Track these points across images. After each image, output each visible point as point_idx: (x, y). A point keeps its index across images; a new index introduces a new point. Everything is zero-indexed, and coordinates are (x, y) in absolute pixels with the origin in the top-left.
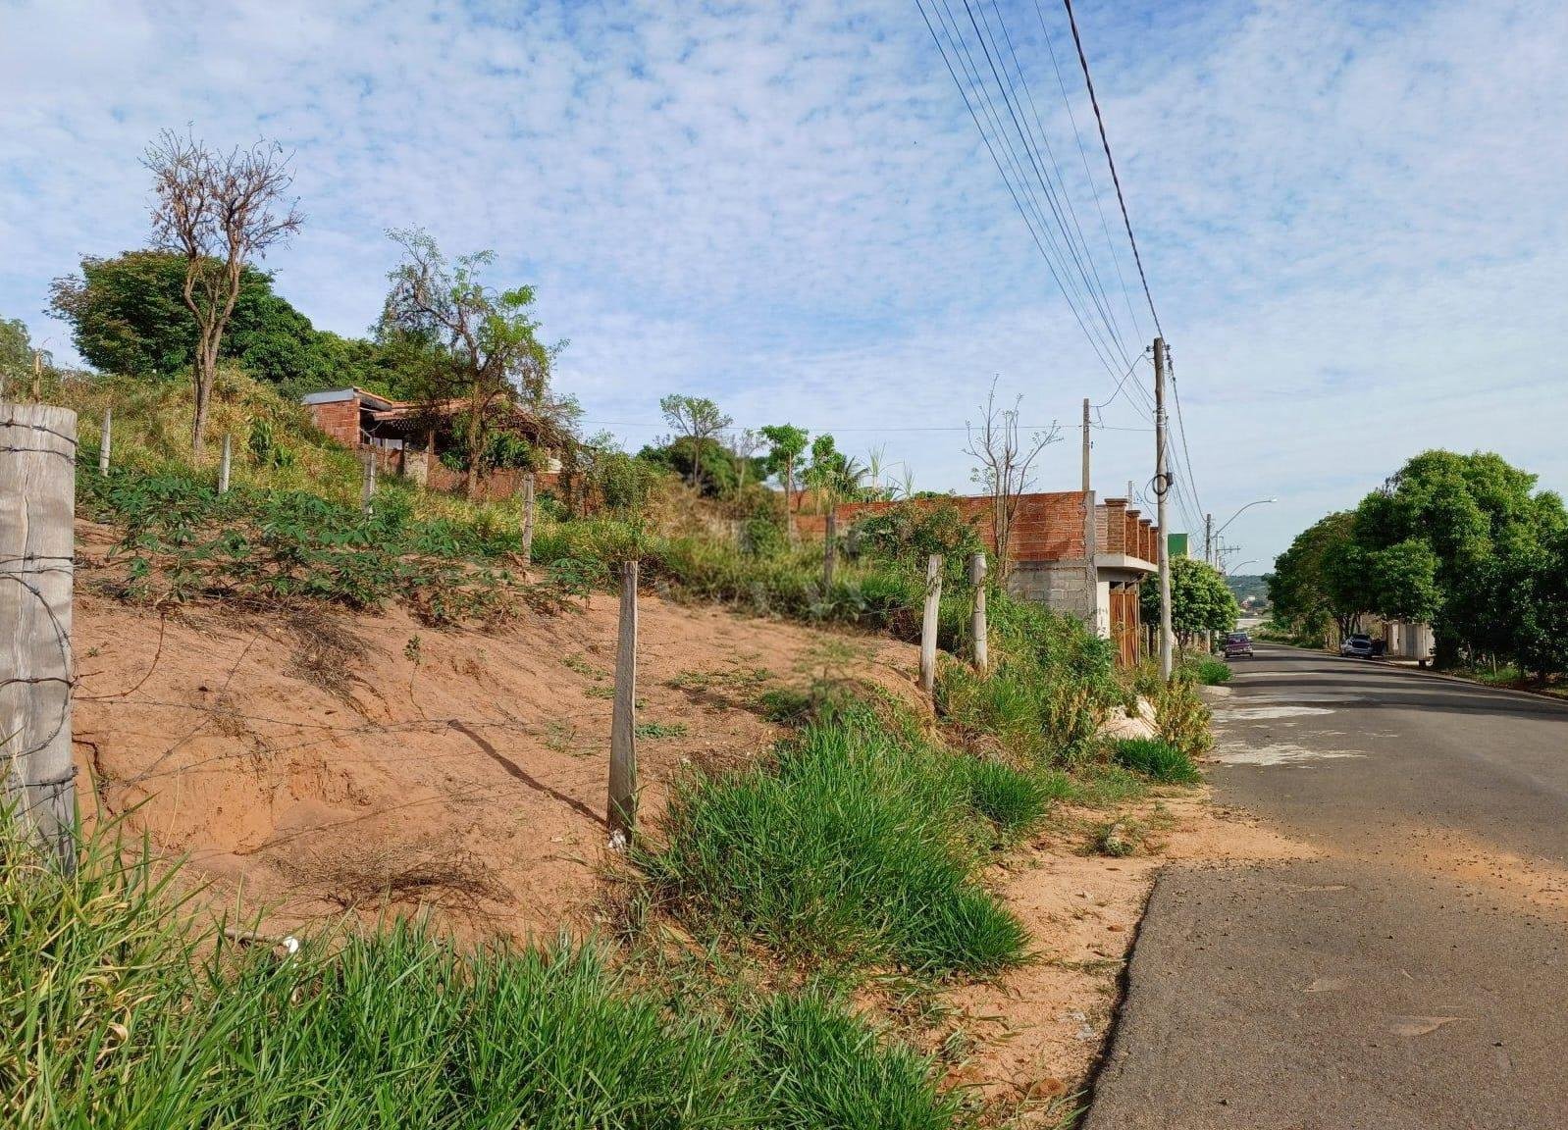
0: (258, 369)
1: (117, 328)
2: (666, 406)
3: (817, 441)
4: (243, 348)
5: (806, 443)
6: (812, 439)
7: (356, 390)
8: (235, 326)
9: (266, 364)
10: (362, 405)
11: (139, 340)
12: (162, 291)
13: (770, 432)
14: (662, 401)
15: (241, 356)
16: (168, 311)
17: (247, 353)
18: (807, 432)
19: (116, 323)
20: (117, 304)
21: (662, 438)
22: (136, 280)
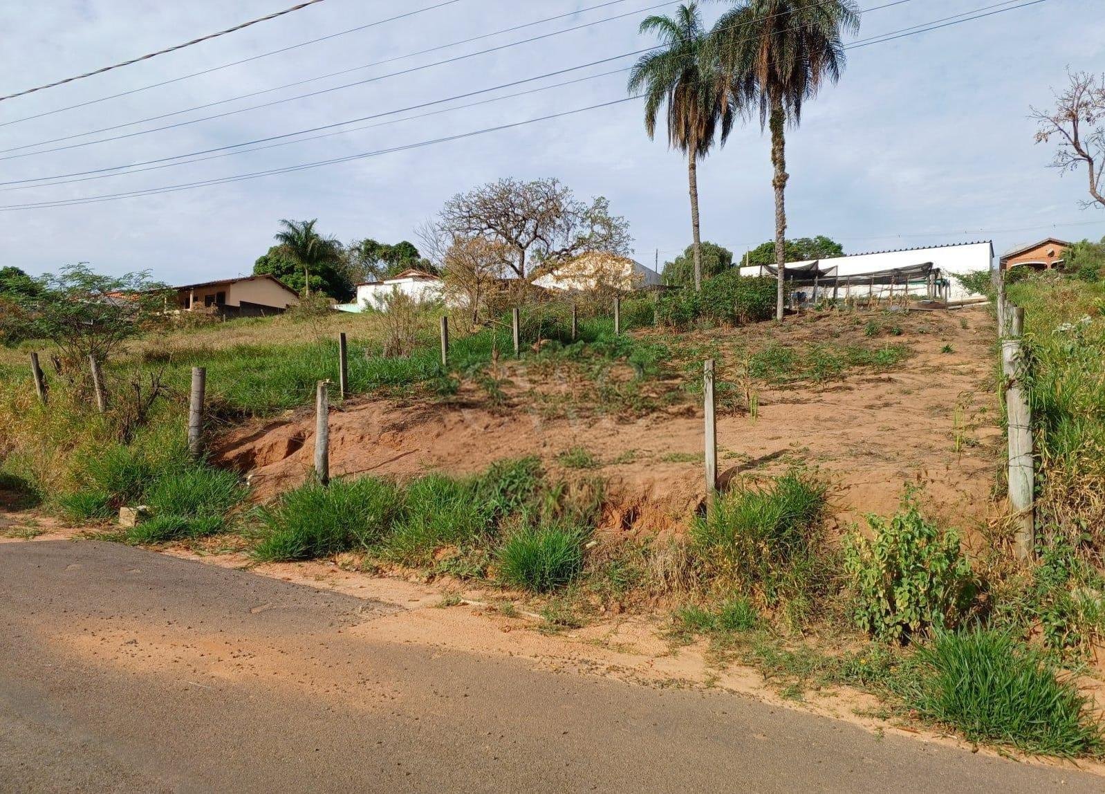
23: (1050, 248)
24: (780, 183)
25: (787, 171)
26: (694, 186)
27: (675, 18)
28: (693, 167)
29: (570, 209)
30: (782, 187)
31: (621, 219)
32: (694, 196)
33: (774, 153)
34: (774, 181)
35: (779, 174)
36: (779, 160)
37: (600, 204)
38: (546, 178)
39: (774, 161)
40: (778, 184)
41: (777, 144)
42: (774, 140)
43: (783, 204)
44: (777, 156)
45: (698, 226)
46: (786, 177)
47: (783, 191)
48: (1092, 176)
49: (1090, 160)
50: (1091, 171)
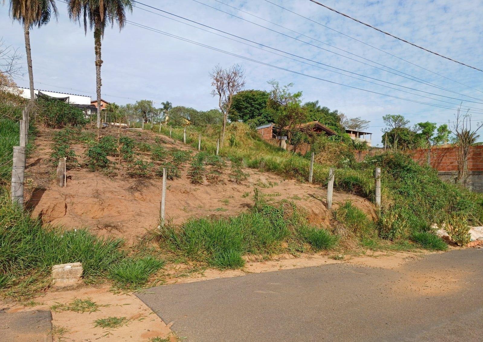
0: (265, 119)
1: (234, 112)
2: (385, 119)
3: (440, 127)
4: (261, 114)
5: (435, 128)
6: (438, 126)
7: (272, 124)
8: (260, 108)
9: (266, 117)
10: (273, 128)
11: (238, 114)
12: (244, 101)
13: (420, 125)
14: (383, 117)
15: (261, 116)
16: (245, 106)
17: (262, 115)
18: (436, 124)
19: (234, 110)
20: (234, 105)
21: (383, 129)
22: (238, 99)
23: (102, 103)
24: (99, 64)
25: (102, 59)
26: (28, 44)
28: (28, 33)
30: (100, 66)
33: (96, 48)
34: (96, 62)
35: (99, 60)
36: (98, 53)
39: (96, 53)
40: (98, 64)
41: (98, 45)
43: (100, 74)
44: (98, 50)
46: (102, 62)
47: (100, 68)
48: (220, 100)
49: (220, 95)
50: (220, 99)
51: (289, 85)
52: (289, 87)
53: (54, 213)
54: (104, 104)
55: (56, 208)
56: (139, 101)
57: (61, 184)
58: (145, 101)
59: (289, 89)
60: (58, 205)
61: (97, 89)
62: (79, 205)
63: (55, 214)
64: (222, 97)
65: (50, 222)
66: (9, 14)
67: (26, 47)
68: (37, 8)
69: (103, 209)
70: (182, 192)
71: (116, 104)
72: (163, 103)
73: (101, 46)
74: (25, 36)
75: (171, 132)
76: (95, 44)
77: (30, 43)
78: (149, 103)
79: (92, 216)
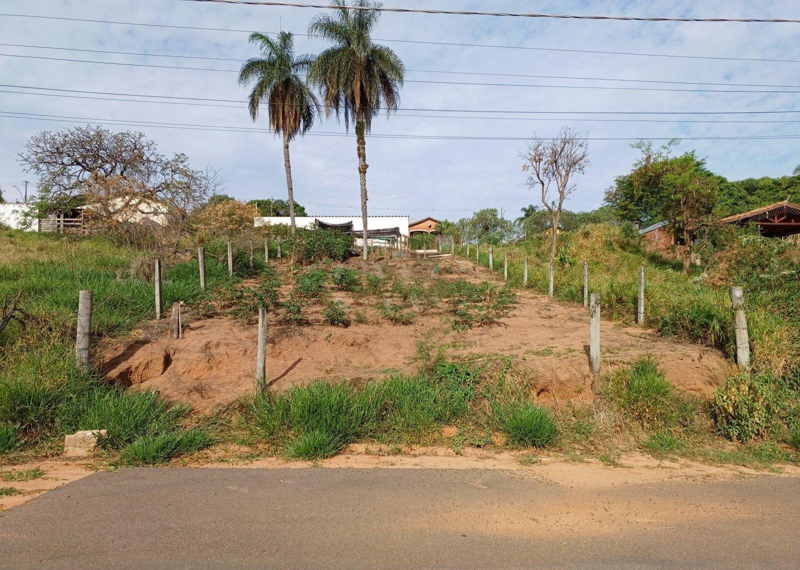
23: (429, 223)
24: (363, 170)
25: (367, 162)
26: (288, 161)
27: (275, 39)
28: (287, 147)
29: (152, 158)
30: (365, 172)
31: (201, 173)
32: (288, 167)
33: (359, 149)
34: (359, 168)
35: (363, 164)
36: (362, 155)
37: (180, 158)
38: (133, 130)
39: (359, 155)
40: (362, 170)
41: (361, 144)
42: (358, 141)
43: (365, 184)
44: (361, 151)
45: (292, 189)
46: (367, 166)
47: (365, 175)
48: (543, 192)
49: (543, 184)
50: (543, 190)
51: (670, 144)
52: (672, 147)
53: (146, 371)
54: (433, 224)
55: (151, 366)
56: (478, 211)
57: (175, 336)
58: (487, 211)
59: (671, 151)
60: (154, 362)
61: (362, 205)
62: (183, 362)
63: (149, 373)
64: (546, 186)
65: (142, 382)
66: (270, 128)
67: (285, 165)
68: (294, 113)
69: (211, 368)
70: (349, 344)
71: (448, 221)
72: (524, 209)
73: (364, 144)
74: (284, 151)
75: (477, 255)
76: (358, 143)
77: (290, 160)
78: (493, 212)
79: (195, 377)
